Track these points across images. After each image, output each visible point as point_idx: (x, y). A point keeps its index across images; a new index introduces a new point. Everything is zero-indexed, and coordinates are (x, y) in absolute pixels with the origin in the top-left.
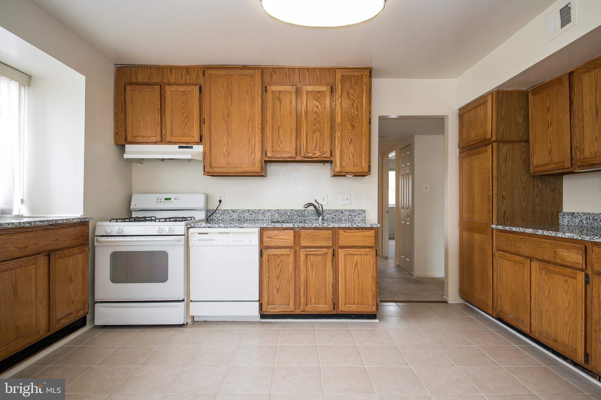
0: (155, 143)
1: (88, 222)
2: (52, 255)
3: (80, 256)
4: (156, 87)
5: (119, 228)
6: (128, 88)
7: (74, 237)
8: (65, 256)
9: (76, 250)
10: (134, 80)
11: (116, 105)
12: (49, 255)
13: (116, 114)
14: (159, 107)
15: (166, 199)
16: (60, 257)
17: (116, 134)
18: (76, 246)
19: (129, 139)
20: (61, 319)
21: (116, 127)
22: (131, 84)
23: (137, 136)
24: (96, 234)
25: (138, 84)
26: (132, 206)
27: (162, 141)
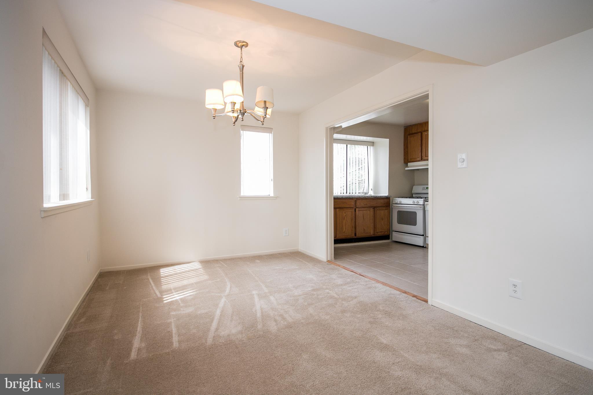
0: (419, 161)
1: (390, 198)
2: (375, 209)
3: (386, 211)
4: (419, 134)
5: (400, 201)
6: (409, 136)
7: (383, 203)
8: (380, 210)
9: (384, 208)
10: (411, 133)
11: (404, 145)
12: (374, 208)
13: (404, 149)
14: (420, 143)
15: (426, 188)
16: (378, 210)
17: (405, 158)
18: (384, 207)
19: (409, 160)
20: (379, 232)
21: (404, 155)
22: (410, 134)
23: (412, 159)
24: (393, 203)
25: (412, 134)
26: (413, 192)
27: (422, 160)
